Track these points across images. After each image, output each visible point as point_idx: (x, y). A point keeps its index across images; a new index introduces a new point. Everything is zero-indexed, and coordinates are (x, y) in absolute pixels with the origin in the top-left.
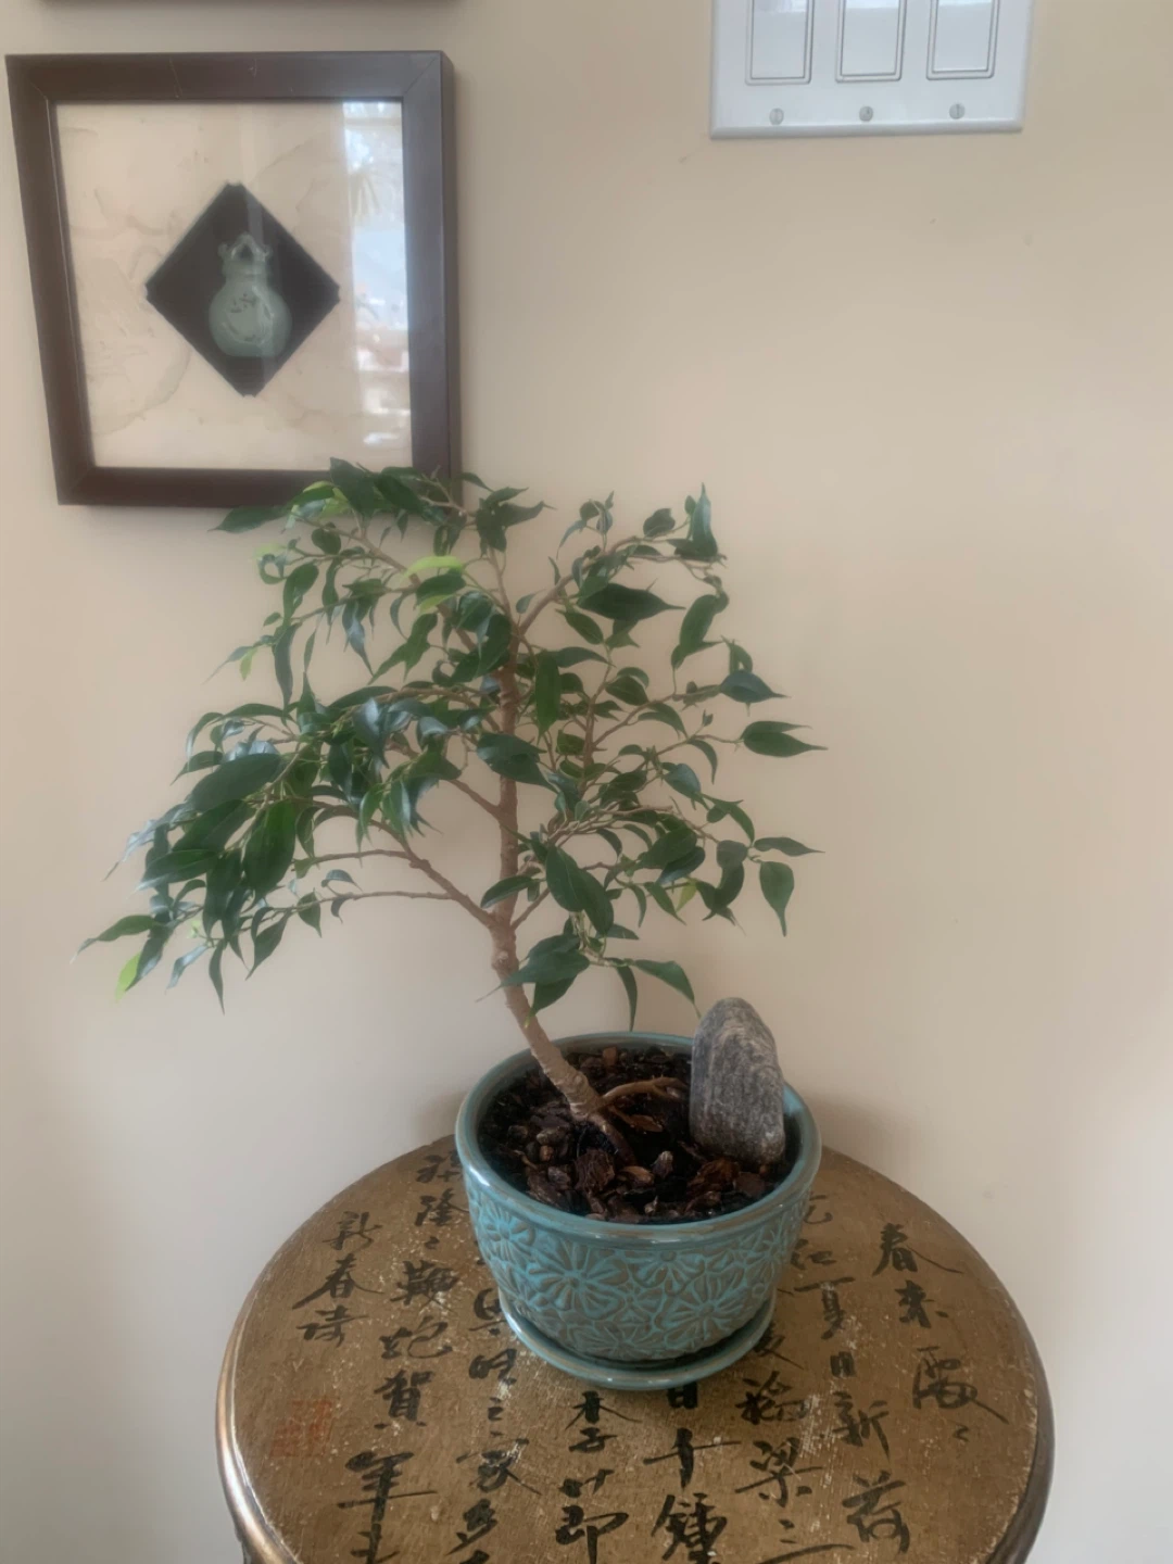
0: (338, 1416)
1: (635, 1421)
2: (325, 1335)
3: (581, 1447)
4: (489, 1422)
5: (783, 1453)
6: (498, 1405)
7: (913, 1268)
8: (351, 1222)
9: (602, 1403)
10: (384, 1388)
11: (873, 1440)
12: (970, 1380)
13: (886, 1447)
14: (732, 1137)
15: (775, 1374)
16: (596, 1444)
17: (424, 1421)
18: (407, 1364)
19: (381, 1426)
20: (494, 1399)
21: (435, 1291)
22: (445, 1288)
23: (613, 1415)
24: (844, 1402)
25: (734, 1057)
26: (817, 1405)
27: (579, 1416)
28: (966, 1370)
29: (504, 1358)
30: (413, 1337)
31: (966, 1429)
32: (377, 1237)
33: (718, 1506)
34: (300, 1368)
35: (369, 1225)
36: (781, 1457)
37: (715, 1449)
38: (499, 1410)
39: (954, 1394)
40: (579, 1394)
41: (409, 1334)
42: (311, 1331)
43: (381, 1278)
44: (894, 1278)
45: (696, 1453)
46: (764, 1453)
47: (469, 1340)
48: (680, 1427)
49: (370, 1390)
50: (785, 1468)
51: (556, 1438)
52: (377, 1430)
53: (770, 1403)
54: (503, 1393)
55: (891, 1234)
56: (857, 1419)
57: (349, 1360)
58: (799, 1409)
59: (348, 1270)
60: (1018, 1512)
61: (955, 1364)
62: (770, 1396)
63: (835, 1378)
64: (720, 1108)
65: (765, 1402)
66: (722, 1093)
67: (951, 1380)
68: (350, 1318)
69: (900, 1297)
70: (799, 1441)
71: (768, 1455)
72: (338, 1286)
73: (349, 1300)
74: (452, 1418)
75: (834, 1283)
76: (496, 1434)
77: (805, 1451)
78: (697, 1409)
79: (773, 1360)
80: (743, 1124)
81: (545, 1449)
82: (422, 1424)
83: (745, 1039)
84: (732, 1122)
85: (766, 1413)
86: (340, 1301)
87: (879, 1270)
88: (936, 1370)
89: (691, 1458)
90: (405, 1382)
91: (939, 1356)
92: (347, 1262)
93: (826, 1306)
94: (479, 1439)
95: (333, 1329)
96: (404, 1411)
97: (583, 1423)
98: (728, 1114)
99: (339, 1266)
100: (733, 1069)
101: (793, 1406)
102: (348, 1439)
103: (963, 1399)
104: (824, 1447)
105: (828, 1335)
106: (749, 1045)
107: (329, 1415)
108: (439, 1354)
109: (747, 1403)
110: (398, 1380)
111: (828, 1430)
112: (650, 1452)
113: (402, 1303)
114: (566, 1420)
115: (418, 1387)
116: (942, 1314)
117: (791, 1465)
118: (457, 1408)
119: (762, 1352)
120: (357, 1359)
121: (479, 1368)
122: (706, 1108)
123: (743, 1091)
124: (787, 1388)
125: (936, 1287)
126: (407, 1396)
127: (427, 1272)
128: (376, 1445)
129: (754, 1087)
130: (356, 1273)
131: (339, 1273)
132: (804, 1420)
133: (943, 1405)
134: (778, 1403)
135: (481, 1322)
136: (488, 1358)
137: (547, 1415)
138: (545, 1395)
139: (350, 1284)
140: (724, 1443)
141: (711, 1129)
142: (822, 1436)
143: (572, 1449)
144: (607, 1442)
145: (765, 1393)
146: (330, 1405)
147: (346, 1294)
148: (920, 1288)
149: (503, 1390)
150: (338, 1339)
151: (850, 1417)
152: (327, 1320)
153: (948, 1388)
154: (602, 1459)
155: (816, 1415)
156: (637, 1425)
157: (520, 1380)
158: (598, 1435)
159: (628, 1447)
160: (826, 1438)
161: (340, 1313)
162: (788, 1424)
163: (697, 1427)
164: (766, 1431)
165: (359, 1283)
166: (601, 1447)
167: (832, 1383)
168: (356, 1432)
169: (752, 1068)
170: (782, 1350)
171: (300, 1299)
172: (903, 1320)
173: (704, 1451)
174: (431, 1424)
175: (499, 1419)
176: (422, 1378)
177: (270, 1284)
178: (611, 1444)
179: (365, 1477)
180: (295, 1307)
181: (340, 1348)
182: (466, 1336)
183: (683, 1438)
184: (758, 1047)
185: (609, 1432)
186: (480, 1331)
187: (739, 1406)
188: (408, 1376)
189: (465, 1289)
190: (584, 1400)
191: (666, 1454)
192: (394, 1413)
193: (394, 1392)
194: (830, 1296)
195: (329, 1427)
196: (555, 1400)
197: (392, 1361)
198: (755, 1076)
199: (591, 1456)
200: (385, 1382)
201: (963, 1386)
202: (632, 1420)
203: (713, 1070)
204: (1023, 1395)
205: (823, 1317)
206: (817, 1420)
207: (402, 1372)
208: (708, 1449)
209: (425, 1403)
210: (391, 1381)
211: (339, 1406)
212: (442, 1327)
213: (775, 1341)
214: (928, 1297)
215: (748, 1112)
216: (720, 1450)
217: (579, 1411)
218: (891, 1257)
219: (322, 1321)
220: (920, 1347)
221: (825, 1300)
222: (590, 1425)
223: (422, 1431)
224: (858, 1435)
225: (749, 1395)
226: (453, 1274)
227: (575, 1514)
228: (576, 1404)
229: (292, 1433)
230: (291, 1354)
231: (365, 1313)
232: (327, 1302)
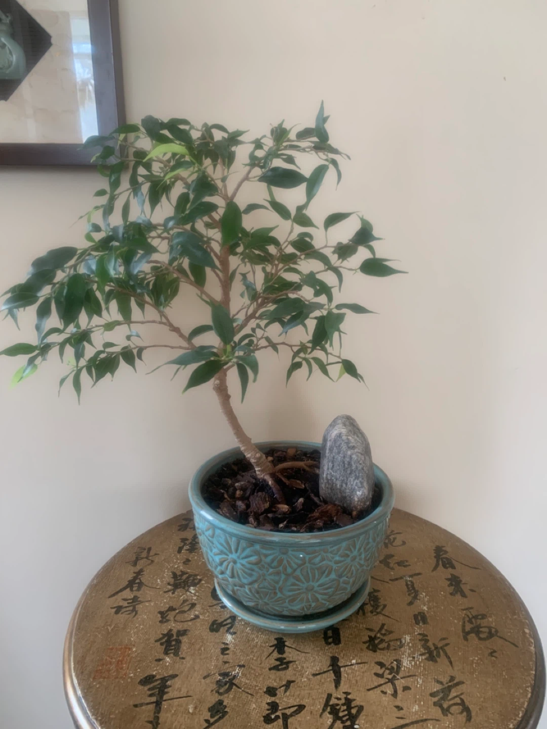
0: (134, 655)
1: (305, 653)
2: (125, 612)
3: (275, 668)
4: (222, 656)
5: (393, 668)
6: (226, 646)
7: (453, 567)
8: (142, 552)
9: (287, 644)
10: (161, 639)
11: (443, 660)
12: (493, 625)
13: (451, 663)
14: (339, 494)
15: (383, 625)
16: (284, 666)
17: (184, 657)
18: (173, 626)
19: (159, 660)
20: (224, 643)
21: (189, 587)
22: (195, 585)
23: (293, 650)
24: (424, 639)
25: (339, 446)
26: (409, 641)
27: (274, 651)
28: (491, 620)
29: (229, 621)
30: (177, 611)
31: (495, 652)
32: (156, 559)
33: (358, 698)
34: (112, 630)
35: (152, 553)
36: (391, 670)
37: (353, 667)
38: (227, 649)
39: (485, 632)
40: (273, 639)
41: (175, 610)
42: (119, 609)
43: (159, 580)
44: (444, 573)
45: (342, 669)
46: (381, 668)
47: (209, 612)
48: (331, 655)
49: (152, 640)
50: (394, 676)
51: (260, 664)
52: (156, 663)
53: (382, 641)
54: (229, 640)
55: (439, 551)
56: (433, 648)
57: (140, 625)
58: (399, 643)
59: (140, 576)
60: (531, 696)
61: (484, 617)
62: (381, 637)
63: (417, 626)
64: (332, 476)
65: (379, 640)
66: (333, 466)
67: (482, 625)
68: (141, 602)
69: (449, 583)
70: (400, 661)
71: (384, 669)
72: (134, 586)
73: (140, 592)
74: (200, 655)
75: (411, 576)
76: (225, 662)
77: (405, 666)
78: (340, 645)
79: (381, 617)
80: (344, 485)
81: (254, 670)
82: (183, 658)
83: (346, 435)
84: (338, 483)
85: (381, 646)
86: (135, 593)
87: (435, 569)
88: (473, 620)
89: (340, 673)
90: (172, 635)
91: (474, 613)
92: (139, 573)
93: (408, 588)
94: (216, 666)
95: (131, 608)
96: (173, 651)
97: (276, 655)
98: (337, 479)
99: (135, 575)
100: (339, 453)
101: (396, 641)
102: (139, 668)
103: (491, 635)
104: (416, 663)
105: (411, 603)
106: (348, 439)
107: (129, 655)
108: (191, 620)
109: (370, 641)
110: (169, 635)
111: (416, 655)
112: (317, 668)
113: (170, 593)
114: (266, 654)
115: (181, 638)
116: (472, 591)
117: (398, 674)
118: (202, 649)
119: (374, 613)
120: (145, 624)
121: (215, 627)
122: (325, 476)
123: (344, 466)
124: (391, 632)
125: (467, 578)
126: (174, 643)
127: (184, 577)
128: (157, 671)
129: (349, 464)
130: (144, 578)
131: (135, 578)
132: (402, 649)
133: (480, 639)
134: (386, 641)
135: (215, 602)
136: (220, 621)
137: (255, 651)
138: (253, 640)
139: (141, 584)
140: (357, 664)
141: (328, 488)
142: (414, 658)
143: (270, 669)
144: (291, 665)
145: (379, 635)
146: (130, 649)
147: (139, 589)
148: (458, 578)
149: (229, 638)
150: (134, 613)
151: (428, 646)
152: (128, 603)
153: (481, 629)
154: (288, 674)
155: (409, 646)
156: (307, 654)
157: (238, 633)
158: (285, 661)
159: (303, 667)
160: (416, 659)
161: (135, 600)
162: (394, 652)
163: (342, 655)
164: (380, 656)
165: (146, 583)
166: (287, 668)
167: (416, 628)
168: (144, 664)
169: (349, 453)
170: (386, 612)
171: (113, 593)
172: (451, 594)
173: (347, 668)
174: (188, 658)
175: (228, 654)
176: (183, 633)
177: (96, 585)
178: (293, 666)
179: (149, 690)
180: (109, 597)
181: (135, 618)
182: (207, 610)
183: (334, 662)
184: (353, 441)
185: (291, 659)
186: (215, 607)
187: (364, 643)
188: (174, 632)
189: (206, 585)
190: (276, 642)
191: (325, 670)
192: (166, 653)
193: (166, 641)
194: (409, 583)
195: (129, 661)
196: (259, 643)
197: (165, 624)
198: (351, 457)
199: (281, 673)
200: (161, 636)
201: (490, 628)
202: (304, 652)
203: (329, 453)
204: (524, 633)
205: (407, 594)
206: (410, 649)
207: (171, 630)
208: (349, 667)
209: (184, 647)
210: (164, 635)
211: (134, 649)
212: (193, 605)
213: (382, 607)
214: (463, 582)
215: (347, 478)
216: (356, 668)
217: (273, 648)
218: (440, 562)
219: (125, 604)
220: (463, 608)
221: (407, 585)
222: (280, 656)
223: (183, 662)
224: (434, 656)
225: (370, 637)
226: (199, 577)
227: (274, 707)
228: (271, 644)
229: (106, 665)
230: (107, 622)
231: (149, 599)
232: (128, 594)
